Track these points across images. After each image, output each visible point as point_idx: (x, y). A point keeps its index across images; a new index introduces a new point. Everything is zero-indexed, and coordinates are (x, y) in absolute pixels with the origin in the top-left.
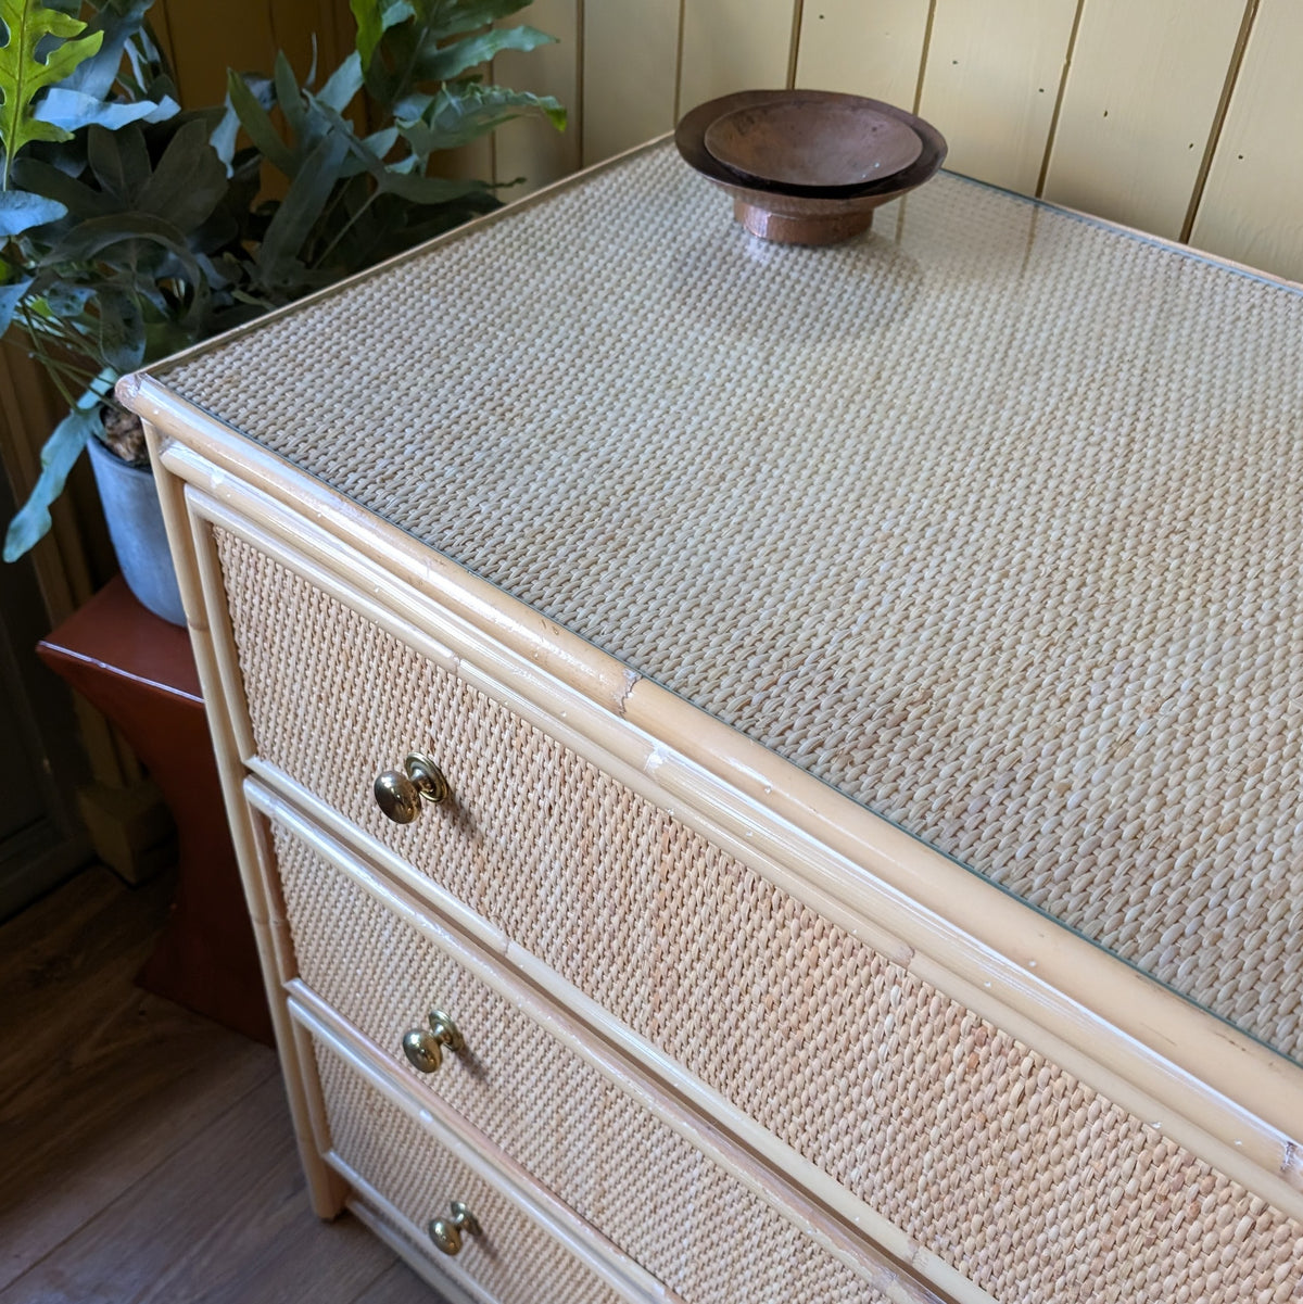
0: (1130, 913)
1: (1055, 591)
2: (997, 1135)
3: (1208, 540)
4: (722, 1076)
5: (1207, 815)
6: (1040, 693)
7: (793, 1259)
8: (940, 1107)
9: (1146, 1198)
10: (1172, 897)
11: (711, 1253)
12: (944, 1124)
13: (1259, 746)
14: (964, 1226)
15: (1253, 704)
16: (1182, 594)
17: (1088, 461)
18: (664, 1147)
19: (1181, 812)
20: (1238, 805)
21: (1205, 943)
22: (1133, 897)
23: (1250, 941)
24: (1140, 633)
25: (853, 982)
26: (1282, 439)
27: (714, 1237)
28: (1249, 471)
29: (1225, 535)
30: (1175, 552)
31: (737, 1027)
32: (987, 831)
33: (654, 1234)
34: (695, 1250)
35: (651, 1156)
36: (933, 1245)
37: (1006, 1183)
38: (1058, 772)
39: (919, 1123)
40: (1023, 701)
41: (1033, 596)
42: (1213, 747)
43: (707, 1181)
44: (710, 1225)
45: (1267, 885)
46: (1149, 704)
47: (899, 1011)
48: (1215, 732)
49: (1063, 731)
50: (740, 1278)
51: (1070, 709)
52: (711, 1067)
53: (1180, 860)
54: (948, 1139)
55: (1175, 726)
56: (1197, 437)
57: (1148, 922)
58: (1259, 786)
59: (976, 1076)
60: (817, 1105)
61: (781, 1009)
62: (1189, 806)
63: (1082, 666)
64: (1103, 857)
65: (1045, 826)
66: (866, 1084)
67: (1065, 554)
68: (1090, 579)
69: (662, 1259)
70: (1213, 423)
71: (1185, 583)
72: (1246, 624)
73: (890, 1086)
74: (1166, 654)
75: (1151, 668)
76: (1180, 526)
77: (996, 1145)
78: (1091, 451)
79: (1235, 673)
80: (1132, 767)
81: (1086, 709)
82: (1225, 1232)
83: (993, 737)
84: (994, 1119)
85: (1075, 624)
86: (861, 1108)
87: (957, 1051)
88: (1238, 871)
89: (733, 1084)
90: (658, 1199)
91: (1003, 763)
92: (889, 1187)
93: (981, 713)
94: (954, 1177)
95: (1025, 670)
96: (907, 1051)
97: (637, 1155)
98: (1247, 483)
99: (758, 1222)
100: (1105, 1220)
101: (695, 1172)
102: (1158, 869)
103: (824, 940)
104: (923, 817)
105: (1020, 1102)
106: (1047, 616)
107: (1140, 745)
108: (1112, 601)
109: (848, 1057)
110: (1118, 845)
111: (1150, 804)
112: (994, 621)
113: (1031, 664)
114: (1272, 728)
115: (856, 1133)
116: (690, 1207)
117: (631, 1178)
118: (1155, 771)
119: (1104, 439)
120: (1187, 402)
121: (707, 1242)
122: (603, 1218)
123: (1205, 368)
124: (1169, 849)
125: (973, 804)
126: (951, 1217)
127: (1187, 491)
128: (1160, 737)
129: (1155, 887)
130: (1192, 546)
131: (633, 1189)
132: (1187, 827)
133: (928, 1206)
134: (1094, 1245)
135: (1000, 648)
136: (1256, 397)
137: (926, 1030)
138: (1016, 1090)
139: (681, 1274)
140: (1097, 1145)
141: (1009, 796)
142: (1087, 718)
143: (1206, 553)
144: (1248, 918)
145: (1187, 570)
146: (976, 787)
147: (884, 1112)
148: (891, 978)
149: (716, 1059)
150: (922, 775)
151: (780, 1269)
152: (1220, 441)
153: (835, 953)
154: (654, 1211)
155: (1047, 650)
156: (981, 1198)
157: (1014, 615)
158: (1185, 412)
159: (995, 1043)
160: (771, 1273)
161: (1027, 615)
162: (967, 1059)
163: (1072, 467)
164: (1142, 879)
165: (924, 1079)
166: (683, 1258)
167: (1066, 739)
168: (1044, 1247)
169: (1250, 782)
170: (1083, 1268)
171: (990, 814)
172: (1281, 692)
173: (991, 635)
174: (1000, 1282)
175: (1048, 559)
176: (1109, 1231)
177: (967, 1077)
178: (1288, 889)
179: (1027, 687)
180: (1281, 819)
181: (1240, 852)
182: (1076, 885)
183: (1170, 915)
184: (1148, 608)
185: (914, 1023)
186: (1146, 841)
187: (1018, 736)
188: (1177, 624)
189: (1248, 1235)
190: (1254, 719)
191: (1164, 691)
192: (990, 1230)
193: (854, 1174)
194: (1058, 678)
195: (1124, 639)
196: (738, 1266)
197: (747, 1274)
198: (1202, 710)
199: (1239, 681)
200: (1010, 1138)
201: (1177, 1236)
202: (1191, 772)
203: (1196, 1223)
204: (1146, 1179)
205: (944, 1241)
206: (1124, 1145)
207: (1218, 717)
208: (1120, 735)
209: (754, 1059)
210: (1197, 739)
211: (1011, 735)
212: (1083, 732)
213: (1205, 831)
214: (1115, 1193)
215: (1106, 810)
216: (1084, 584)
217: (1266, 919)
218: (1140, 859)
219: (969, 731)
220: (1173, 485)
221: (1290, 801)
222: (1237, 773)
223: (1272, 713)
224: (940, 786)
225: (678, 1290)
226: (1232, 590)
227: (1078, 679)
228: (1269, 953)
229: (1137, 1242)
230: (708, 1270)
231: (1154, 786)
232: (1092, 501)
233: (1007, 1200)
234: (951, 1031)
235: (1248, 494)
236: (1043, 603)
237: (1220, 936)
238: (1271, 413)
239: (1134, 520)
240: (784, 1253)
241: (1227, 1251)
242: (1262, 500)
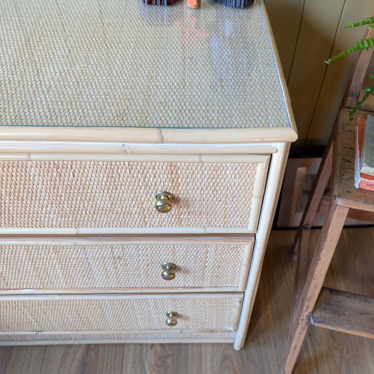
0: (68, 118)
1: (17, 64)
2: (75, 188)
3: (47, 41)
4: (11, 223)
5: (74, 93)
6: (25, 86)
7: (56, 256)
8: (60, 191)
9: (109, 179)
10: (75, 111)
11: (38, 271)
12: (63, 194)
13: (79, 76)
14: (83, 216)
15: (73, 69)
16: (47, 54)
17: (9, 34)
18: (10, 253)
19: (69, 95)
20: (80, 88)
21: (86, 116)
22: (67, 115)
23: (95, 111)
24: (42, 65)
25: (23, 174)
26: (52, 14)
27: (36, 266)
28: (48, 23)
29: (50, 38)
30: (41, 46)
31: (6, 207)
32: (28, 118)
33: (23, 278)
34: (35, 273)
35: (9, 258)
36: (80, 226)
37: (83, 198)
38: (38, 99)
39: (58, 198)
40: (22, 89)
41: (12, 67)
42: (69, 80)
43: (25, 253)
44: (33, 263)
45: (93, 100)
46: (51, 78)
47: (37, 174)
48: (68, 77)
49: (35, 91)
50: (49, 271)
51: (34, 86)
52: (7, 222)
53: (73, 104)
54: (67, 197)
55: (59, 80)
56: (33, 20)
57: (73, 118)
58: (83, 83)
59: (62, 177)
60: (36, 212)
61: (12, 194)
62: (70, 93)
63: (32, 77)
64: (57, 111)
65: (41, 111)
66: (42, 198)
67: (15, 56)
68: (24, 59)
69: (29, 283)
70: (35, 16)
71: (46, 51)
72: (64, 54)
73: (47, 194)
74: (50, 67)
75: (48, 71)
76: (39, 40)
77: (76, 191)
78: (9, 32)
79: (66, 65)
80: (54, 91)
81: (37, 85)
82: (126, 175)
83: (19, 99)
84: (72, 185)
85: (26, 69)
86: (45, 205)
87: (54, 174)
88: (86, 100)
89: (14, 223)
90: (18, 268)
91: (24, 103)
92: (63, 219)
93: (14, 96)
94: (73, 206)
95: (19, 83)
96: (45, 183)
97: (5, 261)
98: (49, 26)
99: (43, 253)
100: (106, 191)
101: (21, 253)
102: (70, 107)
103: (10, 168)
104: (12, 122)
105: (74, 176)
106: (18, 70)
107: (53, 87)
108: (31, 61)
109: (34, 194)
110: (59, 107)
111: (62, 96)
112: (6, 76)
113: (20, 81)
114: (80, 72)
115: (48, 212)
116: (26, 263)
117: (8, 268)
118: (59, 90)
119: (11, 28)
120: (27, 14)
121: (36, 268)
122: (9, 285)
123: (27, 5)
124: (70, 103)
125: (22, 114)
126: (79, 216)
127: (37, 32)
128: (57, 83)
129: (71, 111)
130: (44, 43)
131: (10, 271)
132: (72, 97)
133: (73, 217)
134: (108, 198)
135: (10, 81)
136: (42, 7)
137: (45, 174)
138: (71, 174)
139: (36, 282)
140: (93, 175)
141: (29, 109)
142: (39, 86)
143: (48, 43)
144: (92, 108)
145: (45, 48)
146: (21, 110)
147: (50, 202)
148: (30, 166)
149: (6, 219)
150: (6, 114)
151: (55, 260)
152: (39, 19)
153: (14, 170)
154: (19, 272)
155: (22, 77)
156: (81, 206)
157: (10, 73)
158: (27, 16)
159: (60, 166)
160: (54, 263)
161: (13, 72)
162: (58, 175)
163: (6, 37)
164: (67, 111)
165: (52, 187)
166: (33, 278)
167: (36, 92)
168: (100, 207)
169: (80, 83)
170: (109, 206)
171: (27, 114)
172: (78, 64)
173: (6, 79)
174: (97, 223)
175: (11, 58)
176: (108, 193)
177: (61, 179)
178: (98, 99)
179: (21, 86)
180: (90, 87)
181: (85, 97)
182: (54, 118)
183: (77, 114)
184: (41, 59)
185: (42, 174)
186: (65, 104)
187: (25, 97)
188: (49, 60)
189: (130, 173)
190: (75, 71)
191: (53, 74)
192: (88, 212)
193: (54, 223)
194: (28, 81)
195: (38, 68)
196: (46, 268)
197: (49, 268)
198: (63, 74)
199: (68, 66)
200: (77, 187)
201: (119, 183)
202: (67, 87)
203: (121, 177)
204: (107, 175)
205: (81, 223)
206: (98, 170)
207: (67, 74)
208: (48, 86)
209: (15, 212)
210: (65, 80)
211: (23, 97)
212: (39, 90)
213: (76, 96)
214: (103, 183)
215: (53, 102)
216: (23, 60)
217: (96, 106)
218: (65, 107)
219: (13, 101)
220: (33, 32)
221: (90, 83)
222: (77, 83)
223: (78, 69)
224: (12, 114)
225: (38, 287)
226: (57, 49)
227: (32, 80)
228: (100, 111)
229: (114, 191)
230: (41, 276)
231: (61, 93)
232: (15, 42)
233: (86, 202)
234: (50, 170)
235: (51, 28)
236: (15, 67)
237: (89, 113)
238: (47, 10)
239: (27, 43)
240: (53, 256)
241: (129, 179)
242: (55, 28)
